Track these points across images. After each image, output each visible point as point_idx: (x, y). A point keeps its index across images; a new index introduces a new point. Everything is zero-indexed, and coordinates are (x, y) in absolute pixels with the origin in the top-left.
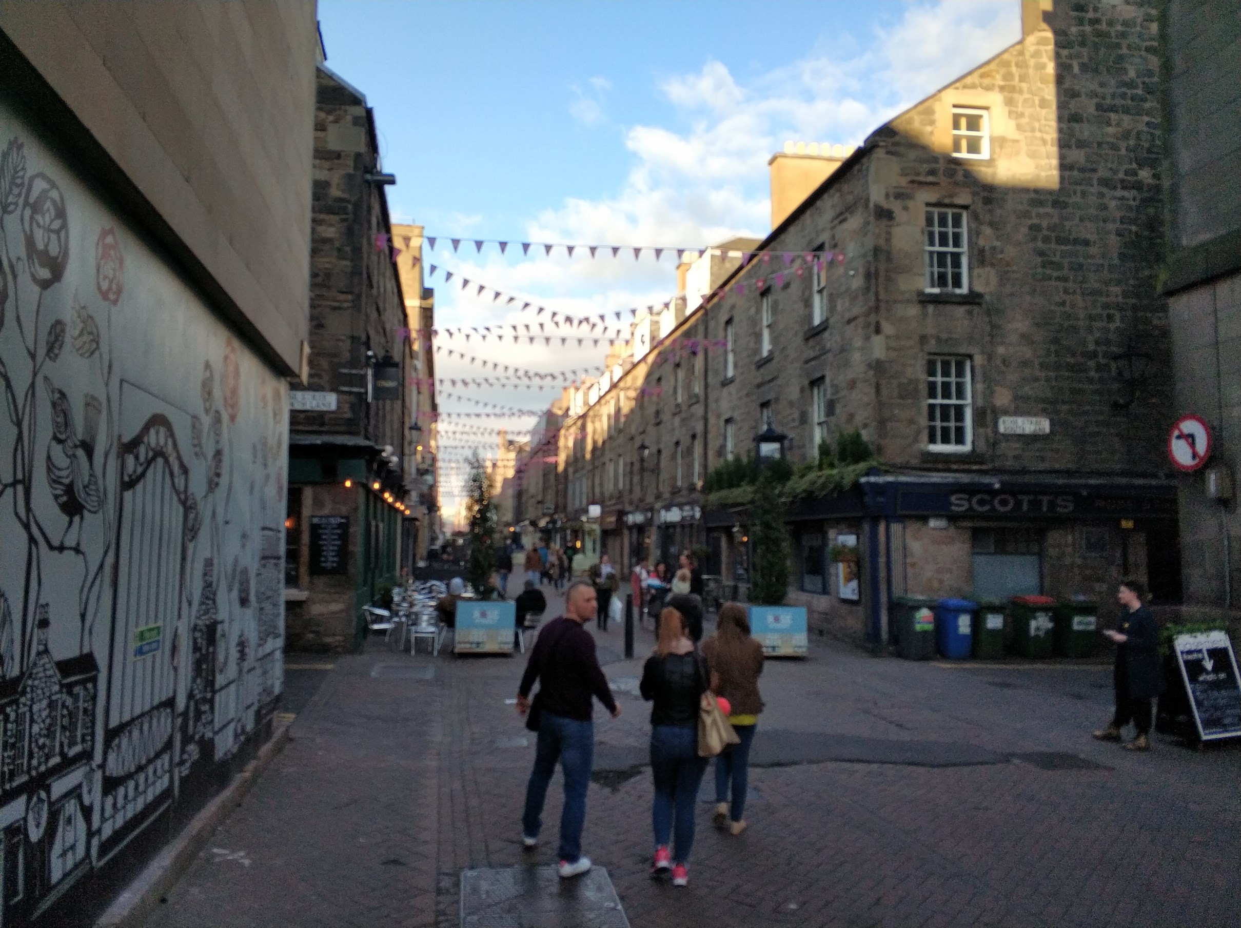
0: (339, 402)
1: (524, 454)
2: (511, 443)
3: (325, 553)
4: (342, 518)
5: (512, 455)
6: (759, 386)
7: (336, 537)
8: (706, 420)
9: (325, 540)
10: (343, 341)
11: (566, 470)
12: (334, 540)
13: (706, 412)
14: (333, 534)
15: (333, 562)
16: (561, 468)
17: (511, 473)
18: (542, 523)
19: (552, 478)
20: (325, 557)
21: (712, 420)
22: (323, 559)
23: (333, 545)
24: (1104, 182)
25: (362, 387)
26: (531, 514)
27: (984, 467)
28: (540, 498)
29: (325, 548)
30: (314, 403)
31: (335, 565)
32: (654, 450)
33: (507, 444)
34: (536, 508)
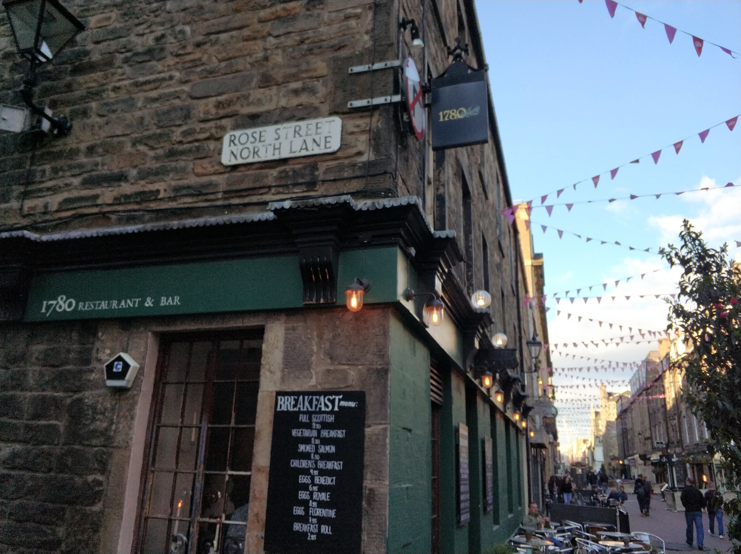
0: (344, 132)
1: (624, 401)
2: (610, 394)
3: (303, 495)
4: (347, 396)
5: (613, 404)
7: (331, 449)
9: (306, 456)
10: (357, 16)
11: (676, 405)
12: (326, 457)
14: (326, 441)
15: (321, 521)
16: (669, 405)
17: (613, 417)
18: (655, 457)
19: (660, 416)
20: (305, 504)
22: (299, 511)
23: (323, 473)
25: (396, 92)
26: (639, 448)
28: (648, 434)
29: (303, 479)
30: (297, 144)
31: (325, 529)
33: (607, 395)
34: (645, 444)
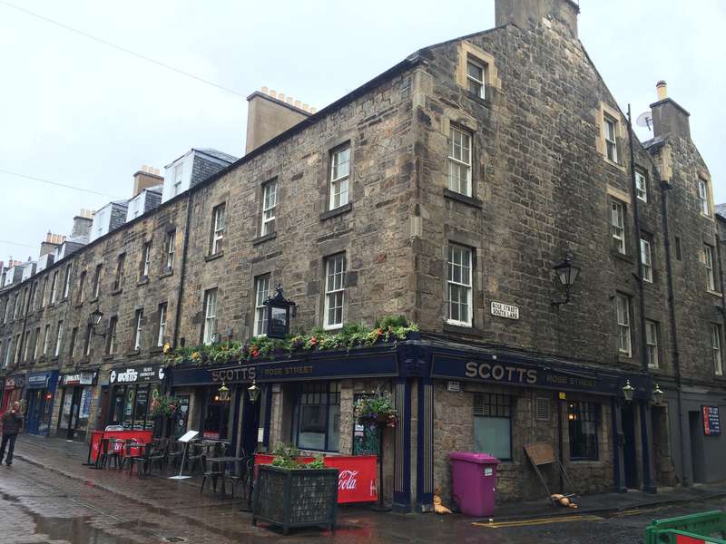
6: (255, 261)
8: (181, 291)
13: (182, 283)
21: (188, 290)
24: (546, 142)
27: (482, 341)
32: (108, 316)
